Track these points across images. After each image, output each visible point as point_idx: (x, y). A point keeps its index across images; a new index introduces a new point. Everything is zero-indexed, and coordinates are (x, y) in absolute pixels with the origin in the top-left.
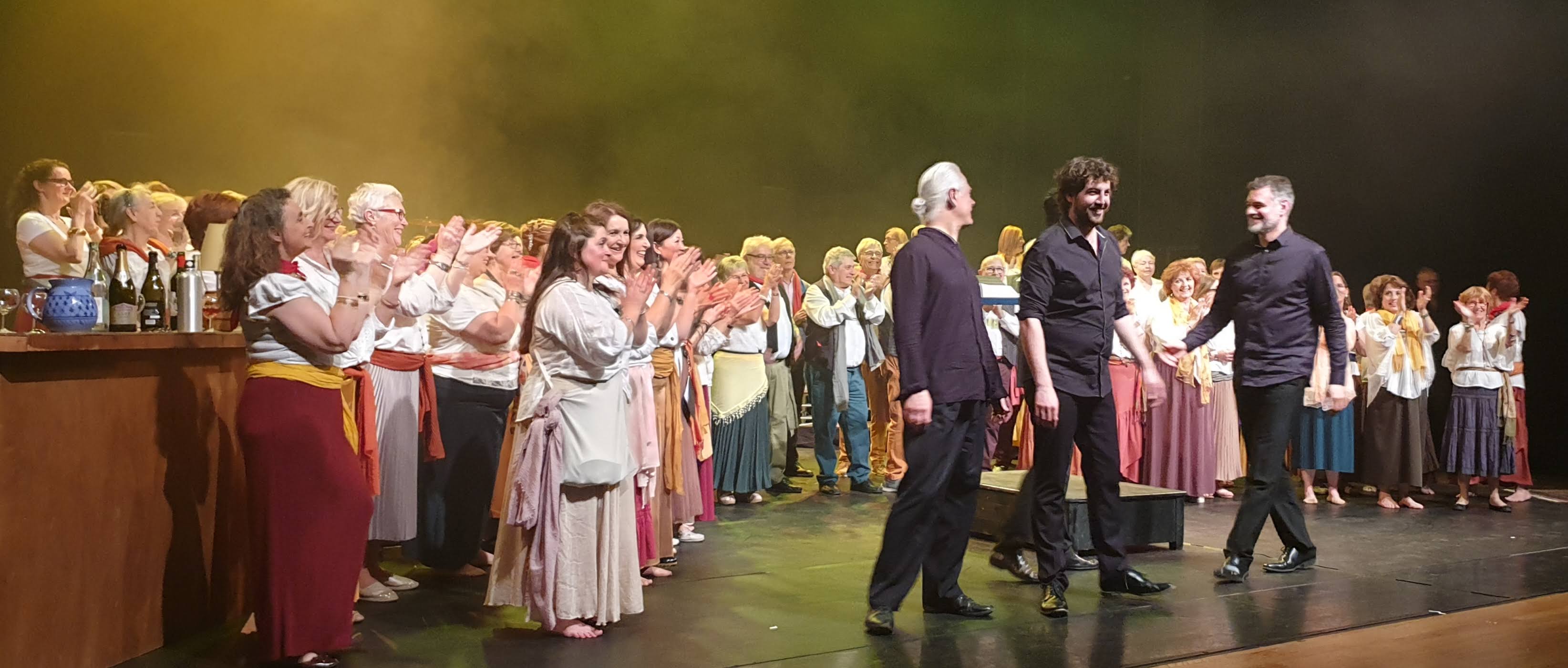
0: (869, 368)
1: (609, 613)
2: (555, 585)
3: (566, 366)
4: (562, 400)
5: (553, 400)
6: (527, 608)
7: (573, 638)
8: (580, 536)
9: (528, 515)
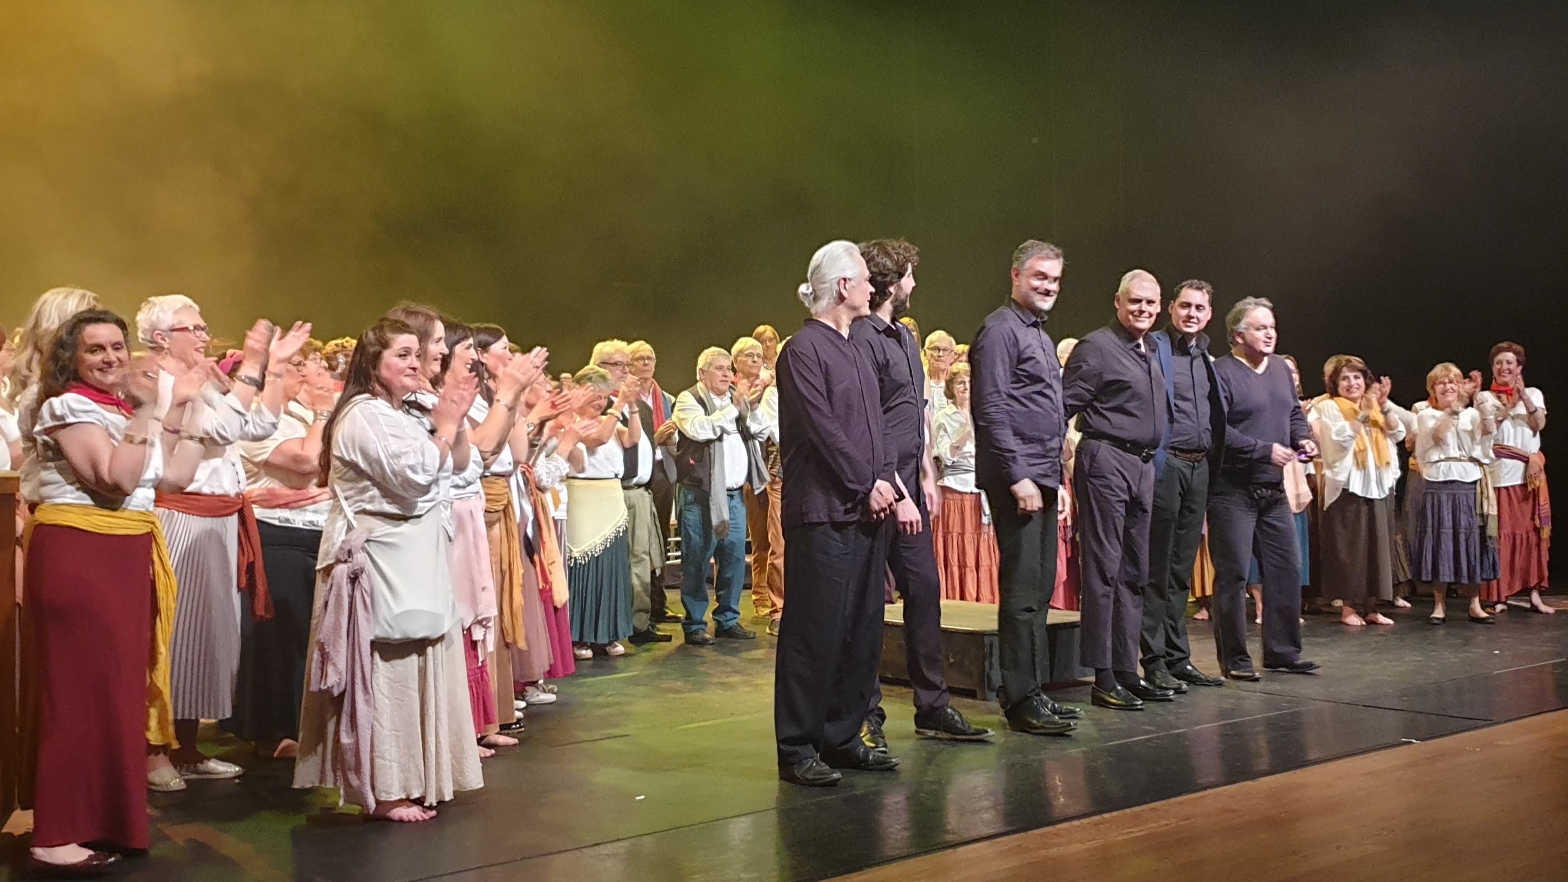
0: (753, 490)
1: (439, 791)
2: (372, 760)
3: (372, 500)
4: (368, 541)
5: (357, 541)
6: (339, 789)
7: (401, 821)
8: (400, 702)
9: (335, 679)
